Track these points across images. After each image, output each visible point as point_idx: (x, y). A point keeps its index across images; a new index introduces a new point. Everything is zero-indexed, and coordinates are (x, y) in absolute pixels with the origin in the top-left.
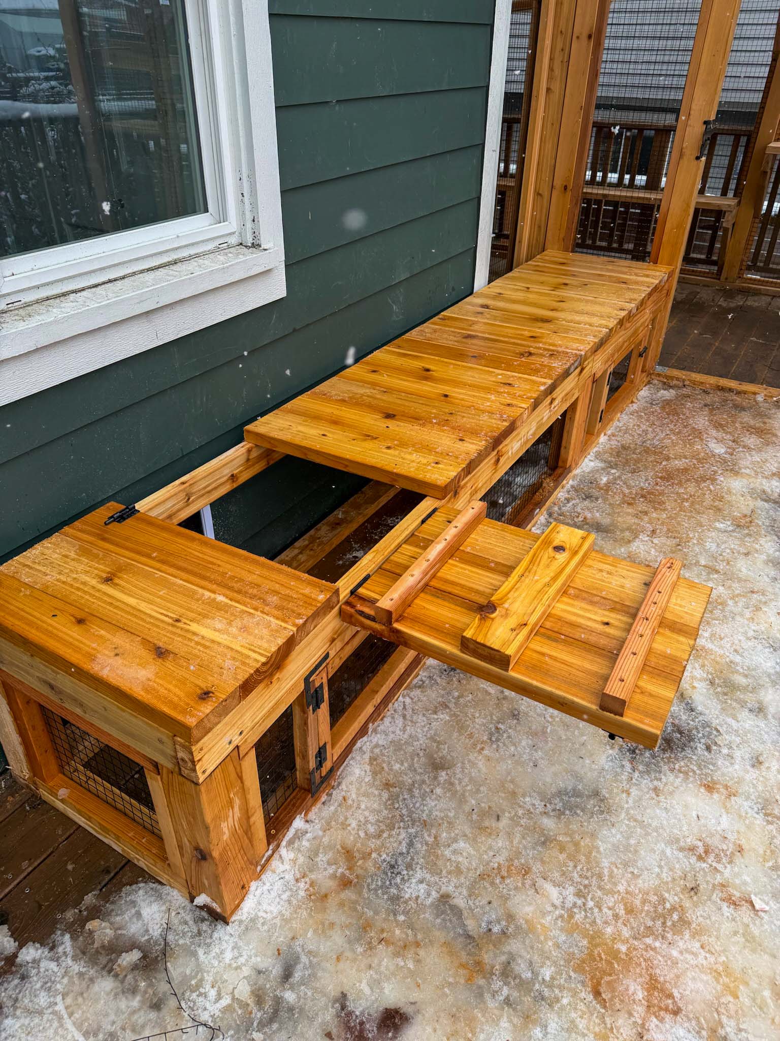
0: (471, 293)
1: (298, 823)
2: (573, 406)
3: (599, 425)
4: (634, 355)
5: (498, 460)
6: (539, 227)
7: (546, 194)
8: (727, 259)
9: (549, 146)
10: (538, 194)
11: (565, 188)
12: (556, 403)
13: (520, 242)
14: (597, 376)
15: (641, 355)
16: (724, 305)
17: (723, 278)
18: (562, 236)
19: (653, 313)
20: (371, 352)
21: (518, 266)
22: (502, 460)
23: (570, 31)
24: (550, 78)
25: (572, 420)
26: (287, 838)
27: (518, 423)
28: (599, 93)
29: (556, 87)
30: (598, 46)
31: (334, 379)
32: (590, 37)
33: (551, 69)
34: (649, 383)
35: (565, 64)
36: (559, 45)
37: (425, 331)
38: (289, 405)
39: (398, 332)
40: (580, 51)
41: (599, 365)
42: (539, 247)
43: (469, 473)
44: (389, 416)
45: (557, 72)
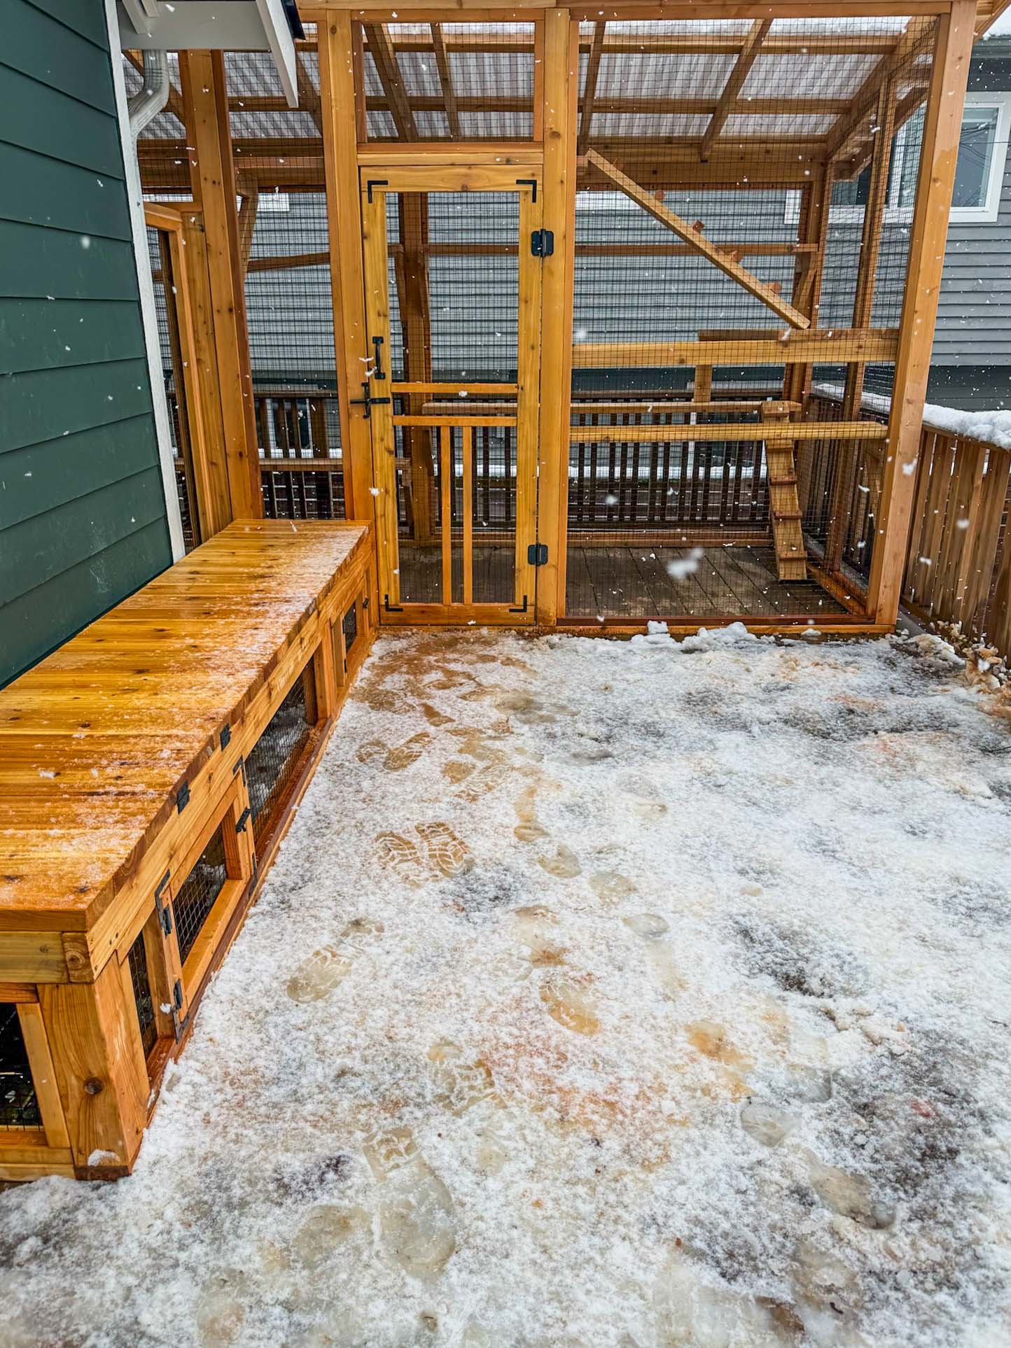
0: (172, 564)
1: (171, 1067)
2: (319, 650)
3: (345, 675)
4: (359, 606)
5: (270, 694)
6: (222, 497)
7: (221, 462)
8: (415, 517)
9: (212, 415)
10: (212, 464)
11: (241, 454)
12: (305, 642)
13: (204, 514)
14: (333, 621)
15: (364, 606)
16: (426, 561)
17: (417, 535)
18: (249, 504)
19: (365, 564)
20: (86, 625)
21: (207, 539)
22: (273, 694)
23: (208, 305)
24: (198, 350)
25: (321, 666)
26: (165, 1083)
27: (280, 657)
28: (253, 365)
29: (206, 357)
30: (241, 319)
31: (56, 654)
32: (231, 310)
33: (197, 341)
34: (378, 638)
35: (211, 337)
36: (201, 318)
37: (139, 600)
38: (16, 683)
39: (106, 606)
40: (224, 325)
41: (331, 611)
42: (225, 520)
43: (250, 700)
44: (140, 672)
45: (204, 343)
